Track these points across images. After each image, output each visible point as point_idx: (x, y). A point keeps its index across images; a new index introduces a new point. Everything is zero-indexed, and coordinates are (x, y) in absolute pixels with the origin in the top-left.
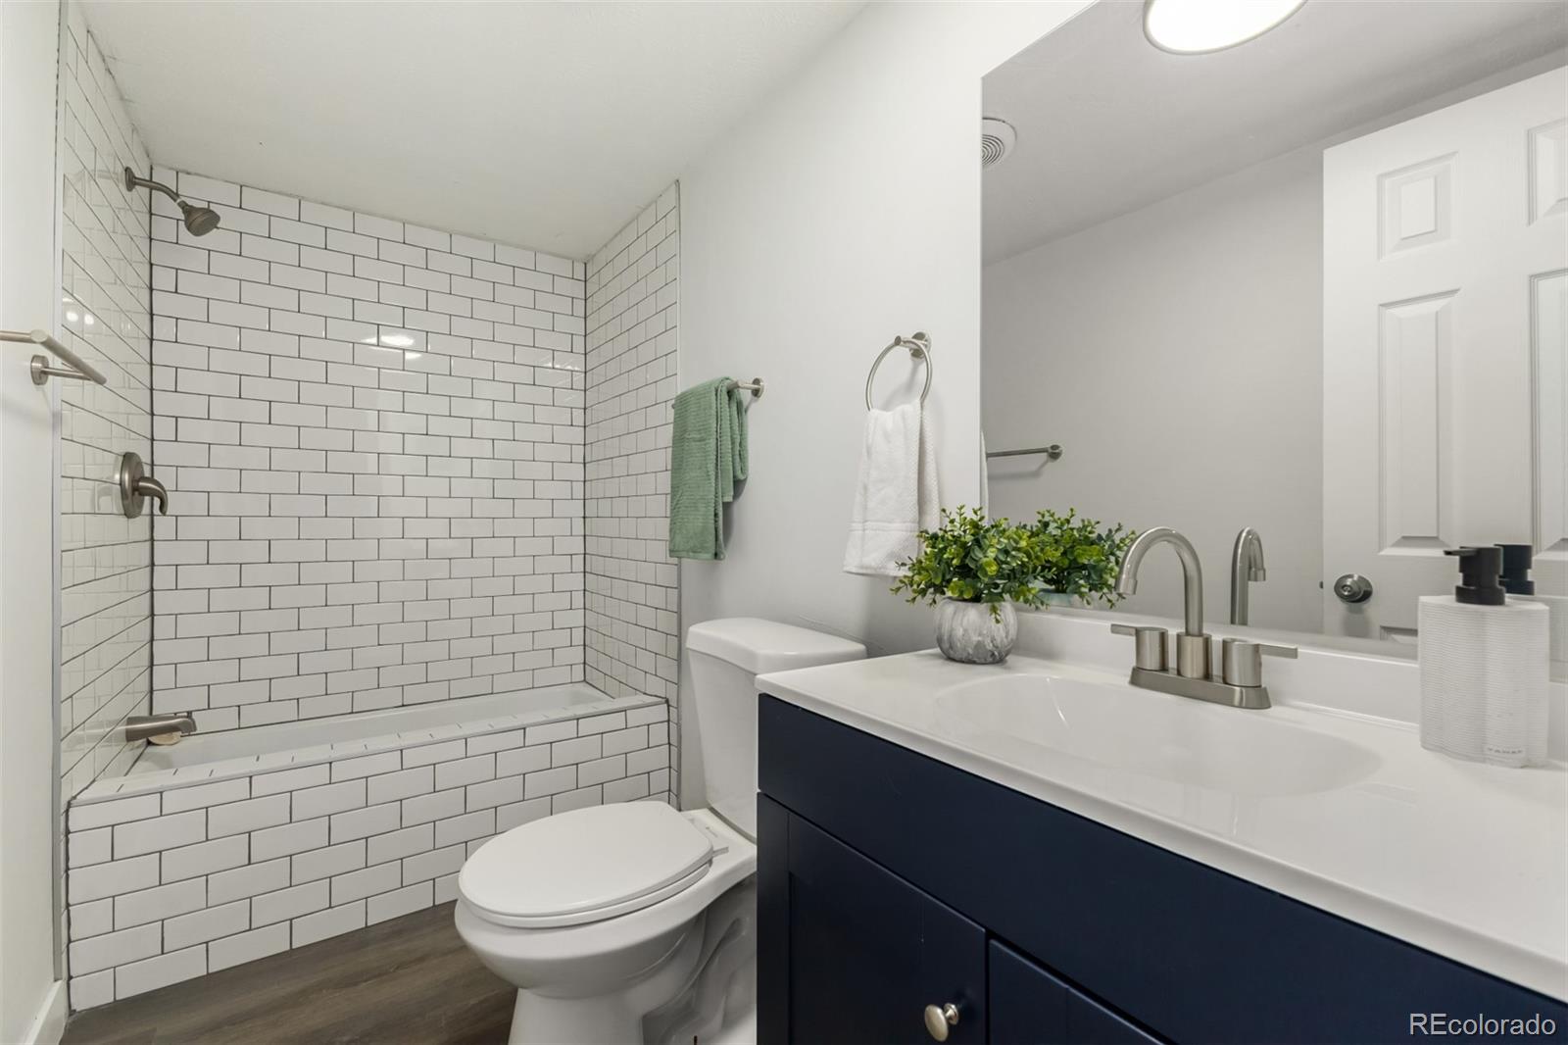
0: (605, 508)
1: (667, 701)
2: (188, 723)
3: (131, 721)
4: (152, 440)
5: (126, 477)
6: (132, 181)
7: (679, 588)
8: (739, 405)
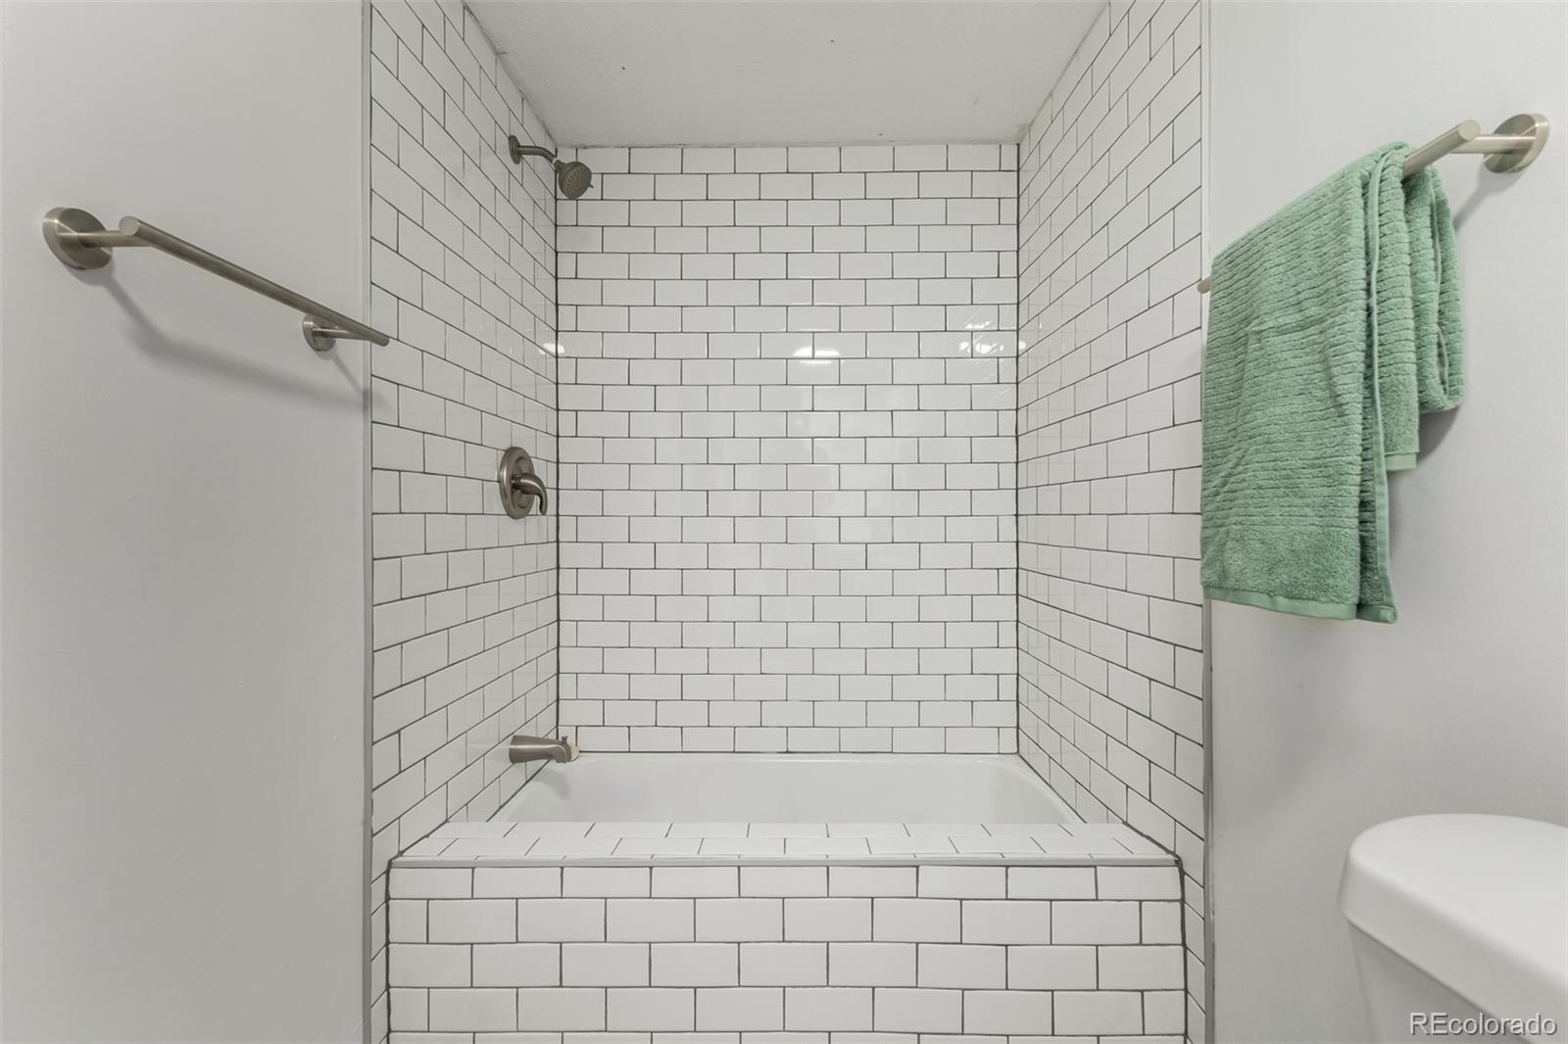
0: (1049, 500)
1: (1179, 863)
2: (562, 753)
3: (517, 740)
4: (558, 436)
5: (505, 474)
6: (517, 151)
7: (1207, 650)
8: (1438, 211)
